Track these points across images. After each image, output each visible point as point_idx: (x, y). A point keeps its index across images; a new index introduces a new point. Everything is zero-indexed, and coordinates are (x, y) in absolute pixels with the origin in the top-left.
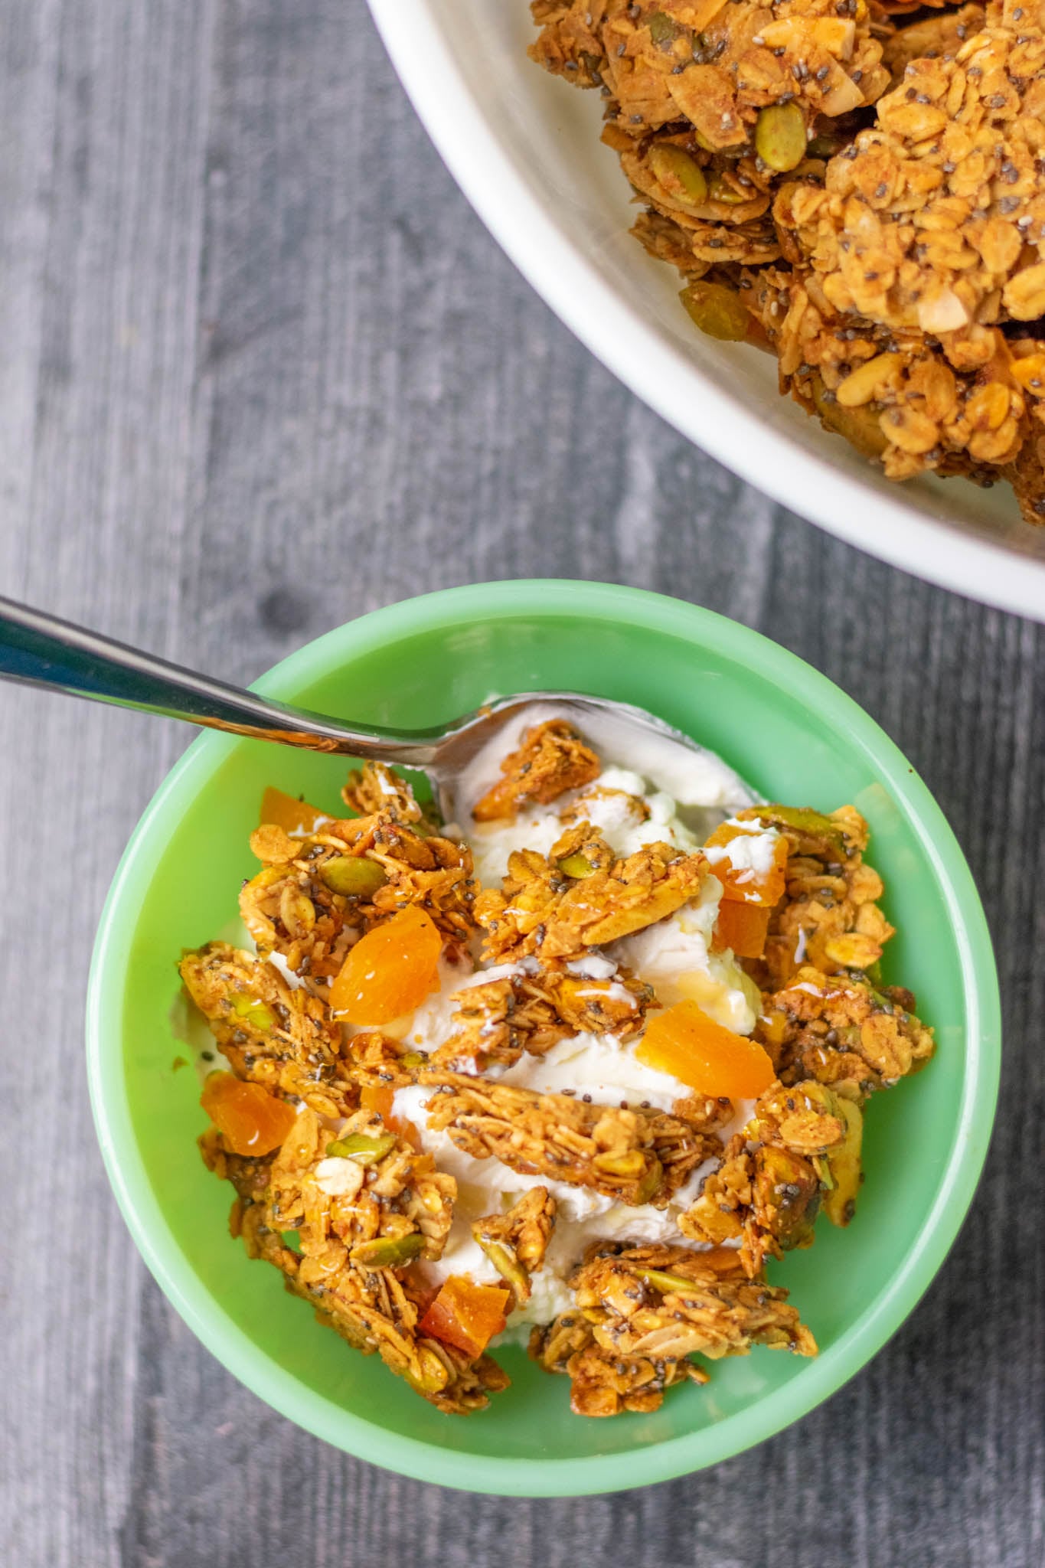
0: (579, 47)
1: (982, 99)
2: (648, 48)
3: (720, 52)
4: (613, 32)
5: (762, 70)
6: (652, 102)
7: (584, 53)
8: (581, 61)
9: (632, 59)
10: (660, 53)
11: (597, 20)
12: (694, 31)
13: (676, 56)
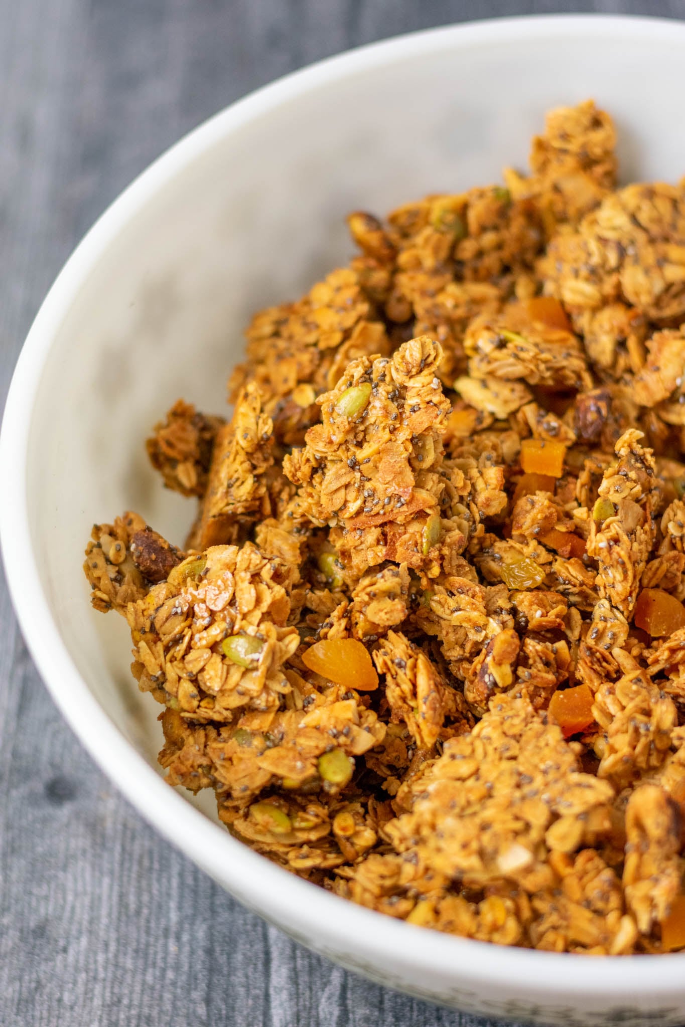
0: (196, 764)
1: (496, 749)
2: (238, 750)
3: (282, 739)
4: (214, 749)
5: (311, 738)
6: (250, 776)
7: (200, 766)
8: (200, 770)
9: (230, 759)
10: (246, 749)
11: (202, 747)
12: (263, 733)
13: (256, 747)
